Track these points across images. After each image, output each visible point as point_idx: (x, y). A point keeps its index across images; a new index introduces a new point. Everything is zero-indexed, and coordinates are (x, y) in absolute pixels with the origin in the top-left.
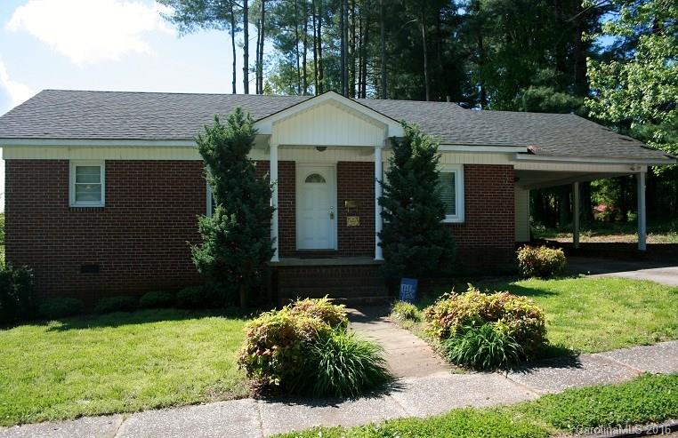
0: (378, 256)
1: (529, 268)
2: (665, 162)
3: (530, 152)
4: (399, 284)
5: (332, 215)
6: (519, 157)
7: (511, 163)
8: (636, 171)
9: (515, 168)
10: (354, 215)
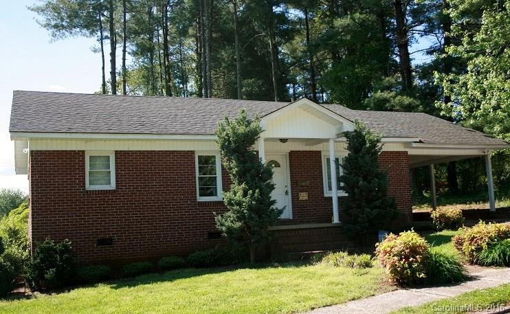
0: (336, 220)
1: (441, 223)
2: (505, 147)
3: (420, 142)
4: (378, 235)
5: (287, 193)
6: (414, 145)
7: (406, 150)
8: (486, 154)
9: (408, 153)
10: (303, 192)
